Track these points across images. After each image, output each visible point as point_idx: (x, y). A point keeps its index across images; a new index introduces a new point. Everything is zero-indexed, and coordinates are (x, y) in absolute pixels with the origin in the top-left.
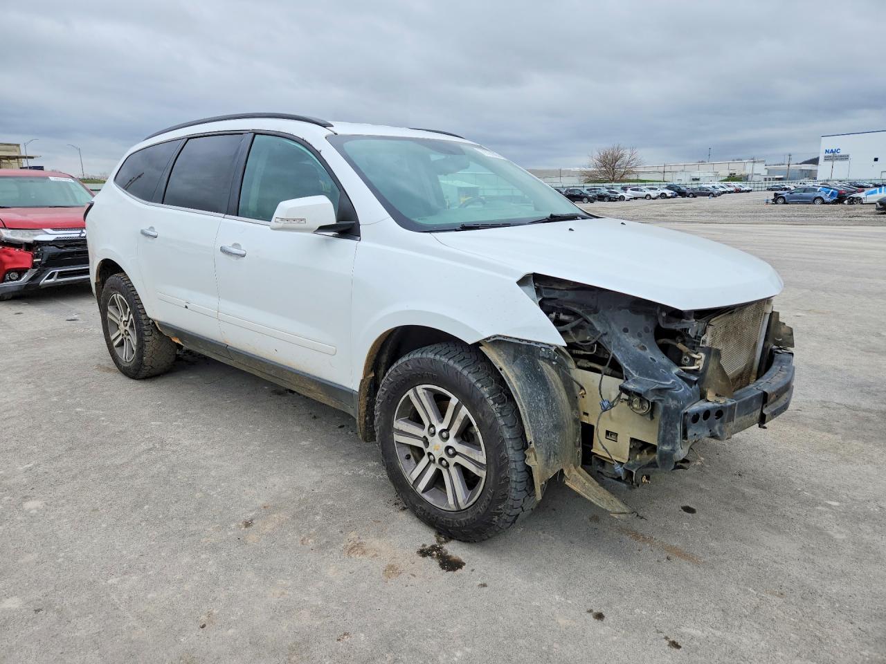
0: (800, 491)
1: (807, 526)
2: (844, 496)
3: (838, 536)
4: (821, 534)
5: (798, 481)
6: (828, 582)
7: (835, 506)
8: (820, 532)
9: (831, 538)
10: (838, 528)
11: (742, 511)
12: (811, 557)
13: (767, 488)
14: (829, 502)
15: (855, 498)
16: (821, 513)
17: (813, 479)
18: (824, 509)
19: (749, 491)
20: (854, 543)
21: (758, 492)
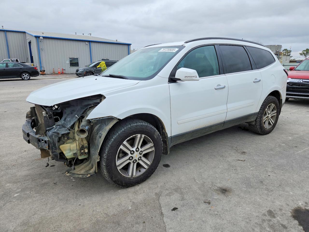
0: (31, 191)
1: (19, 182)
2: (14, 201)
3: (8, 185)
4: (14, 182)
5: (35, 195)
6: (5, 173)
7: (15, 194)
8: (14, 183)
9: (10, 183)
10: (10, 187)
11: (40, 174)
12: (12, 175)
13: (42, 185)
14: (18, 194)
15: (10, 203)
16: (18, 188)
17: (30, 200)
18: (18, 191)
19: (45, 181)
20: (2, 186)
21: (43, 182)
